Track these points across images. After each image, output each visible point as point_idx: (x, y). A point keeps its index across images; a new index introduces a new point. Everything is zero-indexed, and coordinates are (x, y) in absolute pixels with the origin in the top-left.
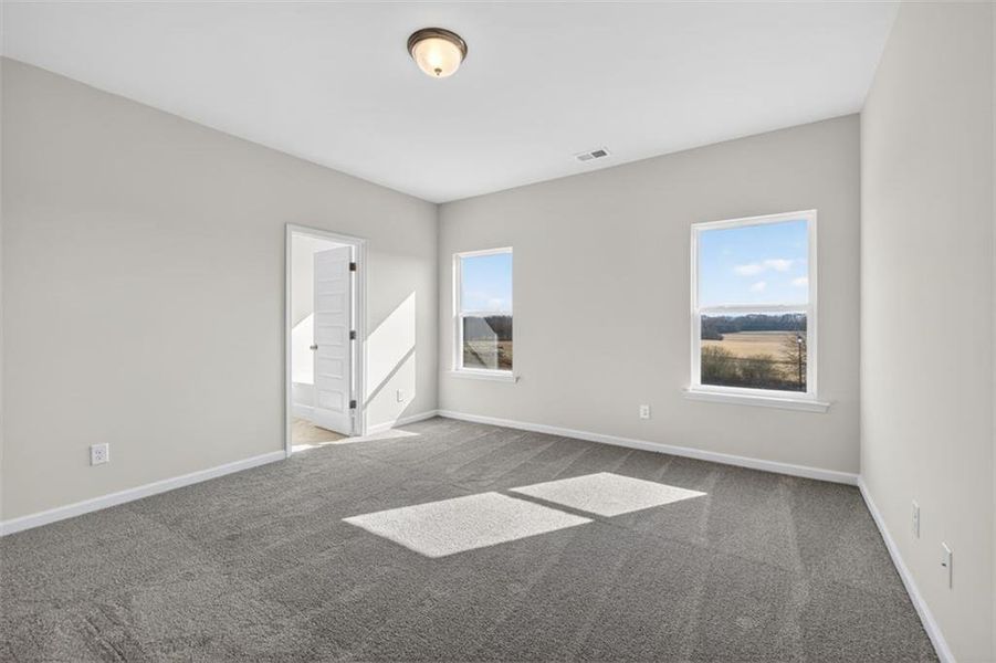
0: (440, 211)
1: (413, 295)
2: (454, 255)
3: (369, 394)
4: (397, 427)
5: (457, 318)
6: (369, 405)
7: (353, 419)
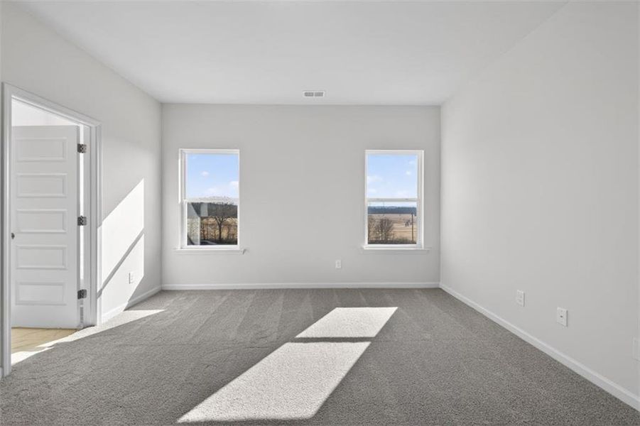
0: (164, 108)
1: (142, 182)
2: (180, 149)
3: (103, 281)
4: (128, 309)
5: (182, 203)
6: (103, 292)
7: (82, 309)
